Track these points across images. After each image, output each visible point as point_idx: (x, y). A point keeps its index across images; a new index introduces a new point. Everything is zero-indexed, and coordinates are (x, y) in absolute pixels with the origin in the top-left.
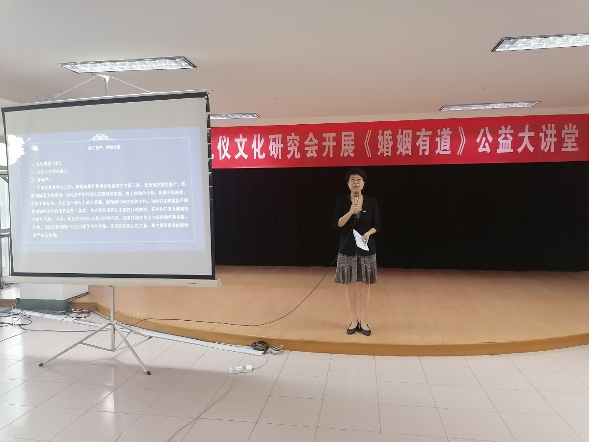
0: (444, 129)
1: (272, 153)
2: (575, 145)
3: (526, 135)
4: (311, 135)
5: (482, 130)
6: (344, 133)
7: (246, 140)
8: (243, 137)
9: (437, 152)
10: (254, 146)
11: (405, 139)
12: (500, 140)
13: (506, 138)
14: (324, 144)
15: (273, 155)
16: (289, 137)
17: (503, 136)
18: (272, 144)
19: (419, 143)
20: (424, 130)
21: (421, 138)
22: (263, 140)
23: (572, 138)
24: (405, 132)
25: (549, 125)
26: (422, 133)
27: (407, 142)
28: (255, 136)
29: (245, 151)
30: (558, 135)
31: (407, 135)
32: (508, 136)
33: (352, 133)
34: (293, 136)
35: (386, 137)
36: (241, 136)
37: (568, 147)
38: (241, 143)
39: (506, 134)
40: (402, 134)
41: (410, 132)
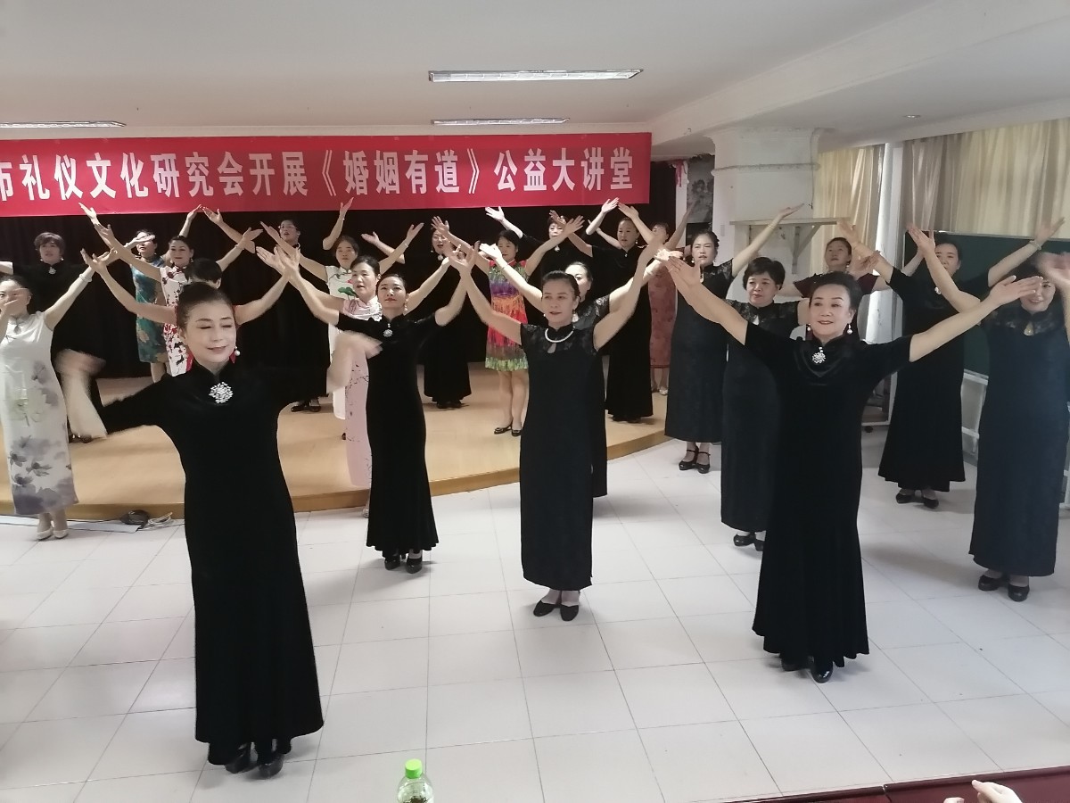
0: (446, 152)
1: (160, 187)
2: (628, 179)
3: (563, 164)
4: (228, 156)
5: (502, 155)
6: (285, 155)
7: (108, 163)
8: (103, 158)
9: (438, 189)
10: (124, 174)
11: (387, 167)
12: (527, 170)
13: (535, 168)
14: (252, 172)
15: (164, 191)
16: (188, 160)
17: (532, 165)
18: (158, 170)
19: (410, 173)
20: (415, 152)
21: (413, 166)
22: (141, 164)
23: (623, 169)
24: (386, 155)
25: (594, 149)
26: (413, 157)
27: (391, 172)
28: (125, 157)
29: (108, 183)
30: (605, 165)
31: (391, 160)
32: (539, 165)
33: (299, 154)
34: (196, 158)
35: (356, 164)
36: (97, 156)
37: (618, 183)
38: (99, 169)
39: (535, 162)
40: (382, 158)
41: (394, 155)
